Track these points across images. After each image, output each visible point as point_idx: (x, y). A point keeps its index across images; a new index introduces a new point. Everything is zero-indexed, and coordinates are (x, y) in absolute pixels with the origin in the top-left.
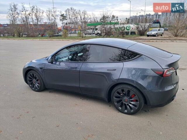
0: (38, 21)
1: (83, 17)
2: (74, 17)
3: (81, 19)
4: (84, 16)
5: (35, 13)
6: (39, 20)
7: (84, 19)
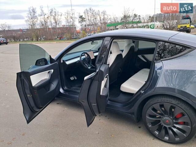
0: (56, 24)
1: (102, 18)
2: (93, 18)
3: (101, 20)
4: (104, 16)
5: (54, 16)
6: (58, 23)
7: (103, 19)
